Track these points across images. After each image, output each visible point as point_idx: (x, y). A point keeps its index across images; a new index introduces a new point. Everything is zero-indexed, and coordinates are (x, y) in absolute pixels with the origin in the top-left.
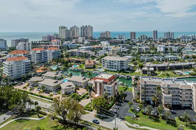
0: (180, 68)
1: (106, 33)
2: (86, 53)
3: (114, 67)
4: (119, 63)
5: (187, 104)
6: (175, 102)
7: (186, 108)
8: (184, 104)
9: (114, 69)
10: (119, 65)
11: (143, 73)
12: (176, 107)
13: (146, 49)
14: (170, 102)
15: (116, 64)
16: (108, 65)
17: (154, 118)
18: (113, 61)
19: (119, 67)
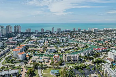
0: (70, 49)
4: (54, 50)
5: (76, 60)
6: (74, 60)
7: (76, 61)
8: (75, 60)
9: (52, 52)
11: (61, 52)
12: (74, 61)
14: (73, 60)
16: (50, 51)
18: (51, 49)
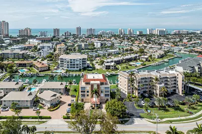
1: (26, 29)
2: (23, 53)
3: (76, 66)
4: (81, 61)
9: (76, 69)
10: (81, 63)
11: (106, 69)
13: (85, 45)
15: (78, 62)
16: (68, 65)
17: (162, 108)
18: (74, 60)
19: (81, 66)
